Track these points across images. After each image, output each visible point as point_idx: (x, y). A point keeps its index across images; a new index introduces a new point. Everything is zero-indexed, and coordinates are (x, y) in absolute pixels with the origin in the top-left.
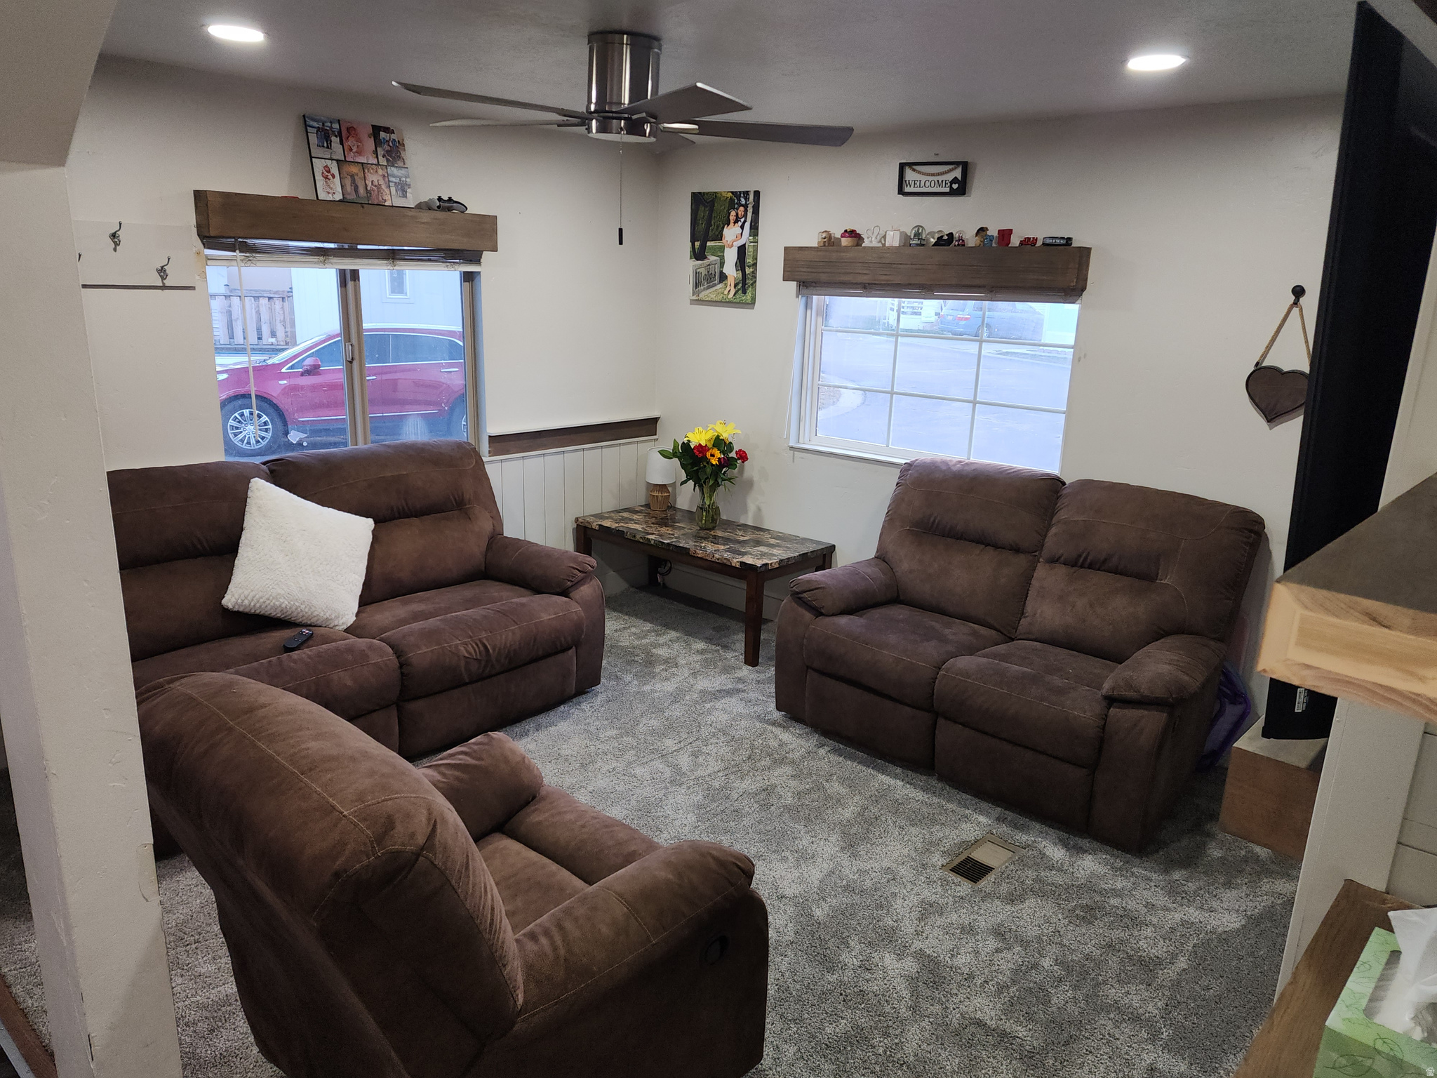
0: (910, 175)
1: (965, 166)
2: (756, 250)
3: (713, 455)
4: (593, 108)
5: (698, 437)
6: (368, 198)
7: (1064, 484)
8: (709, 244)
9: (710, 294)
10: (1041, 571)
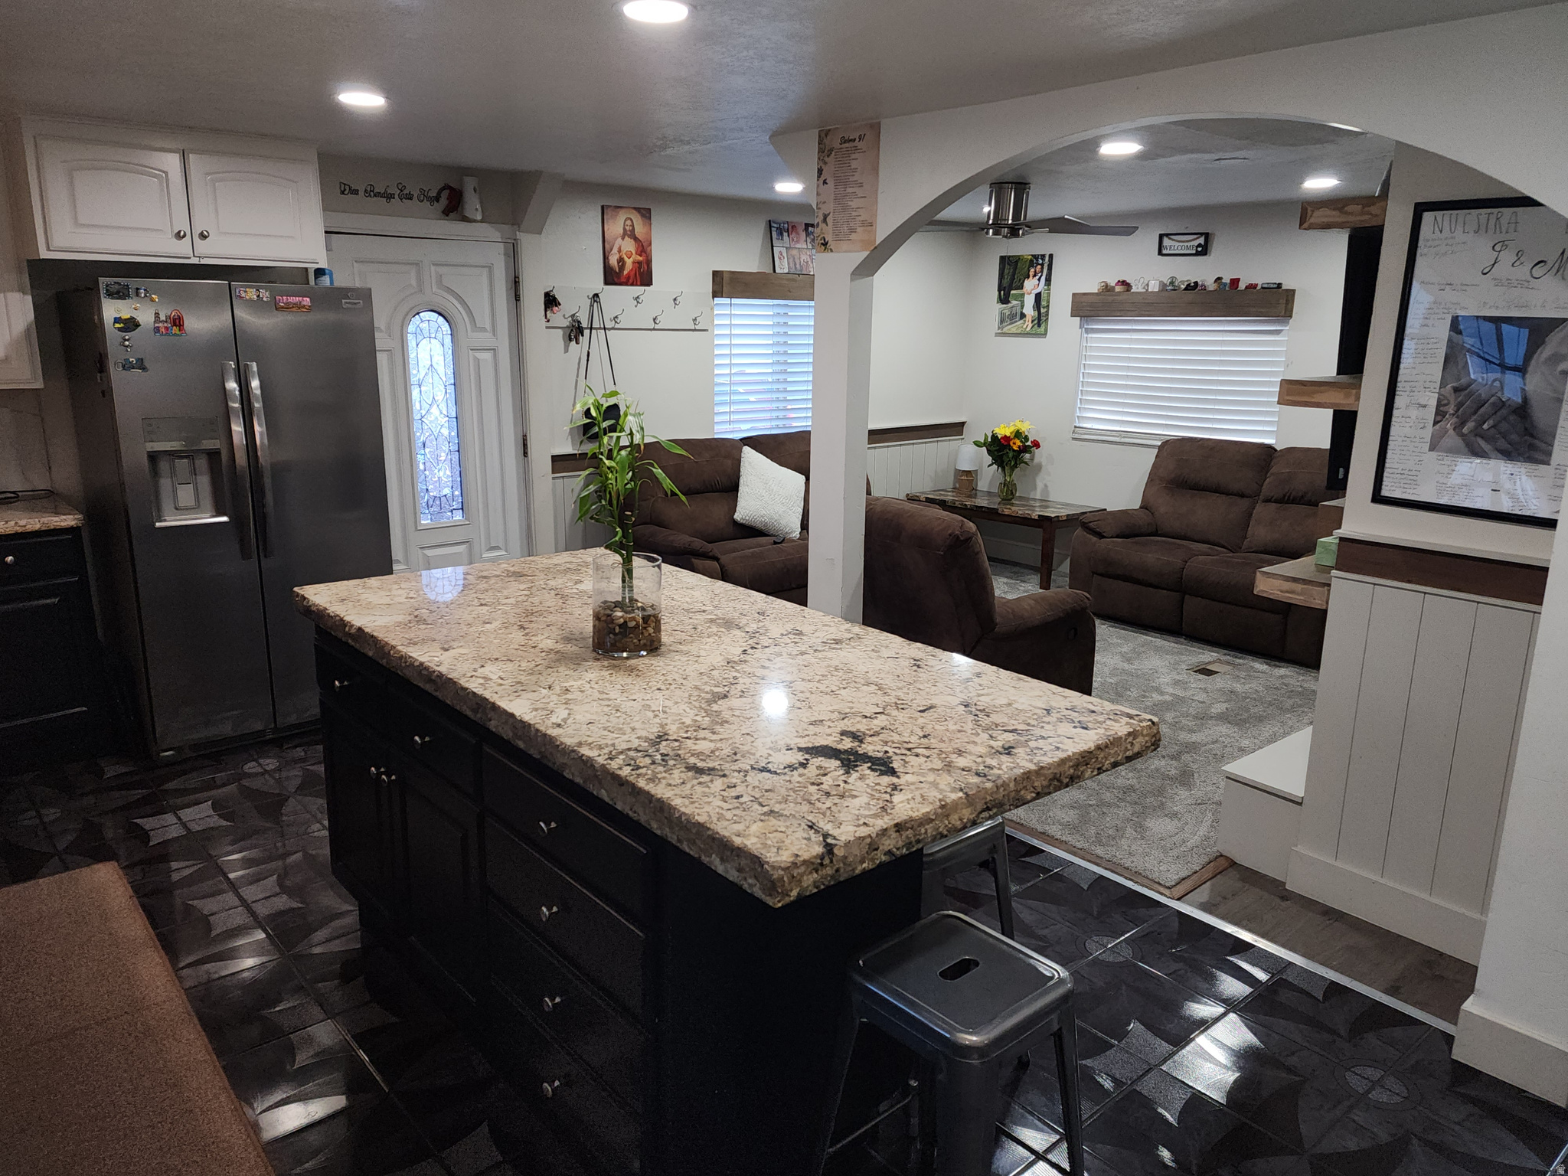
0: (1166, 242)
1: (1207, 236)
2: (1049, 295)
3: (1014, 444)
4: (991, 222)
5: (1003, 431)
6: (801, 270)
7: (1276, 450)
8: (1012, 292)
9: (1012, 328)
10: (1260, 509)
